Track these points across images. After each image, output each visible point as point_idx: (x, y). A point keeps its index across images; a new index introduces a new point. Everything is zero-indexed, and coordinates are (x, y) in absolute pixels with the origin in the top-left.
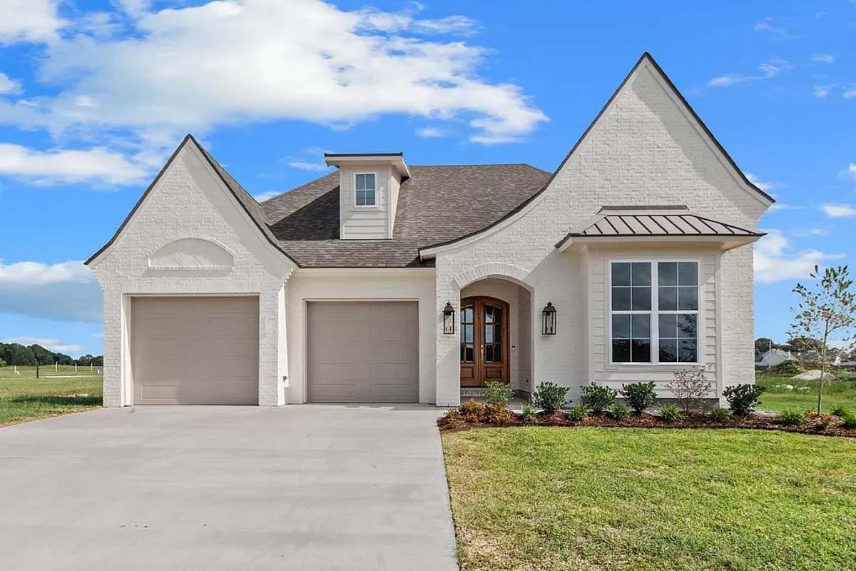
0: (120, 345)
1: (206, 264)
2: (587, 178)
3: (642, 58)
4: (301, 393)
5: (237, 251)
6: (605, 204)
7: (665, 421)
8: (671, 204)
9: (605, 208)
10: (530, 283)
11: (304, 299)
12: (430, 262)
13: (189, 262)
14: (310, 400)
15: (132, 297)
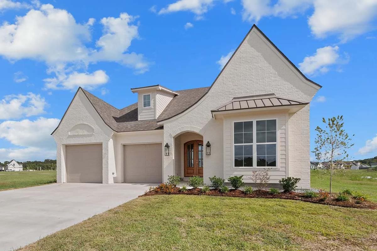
0: (61, 160)
1: (86, 133)
2: (226, 86)
3: (252, 27)
4: (120, 178)
5: (95, 127)
6: (235, 97)
7: (245, 194)
8: (267, 93)
9: (235, 98)
10: (201, 134)
11: (121, 144)
12: (162, 127)
13: (81, 132)
14: (125, 181)
15: (66, 146)
